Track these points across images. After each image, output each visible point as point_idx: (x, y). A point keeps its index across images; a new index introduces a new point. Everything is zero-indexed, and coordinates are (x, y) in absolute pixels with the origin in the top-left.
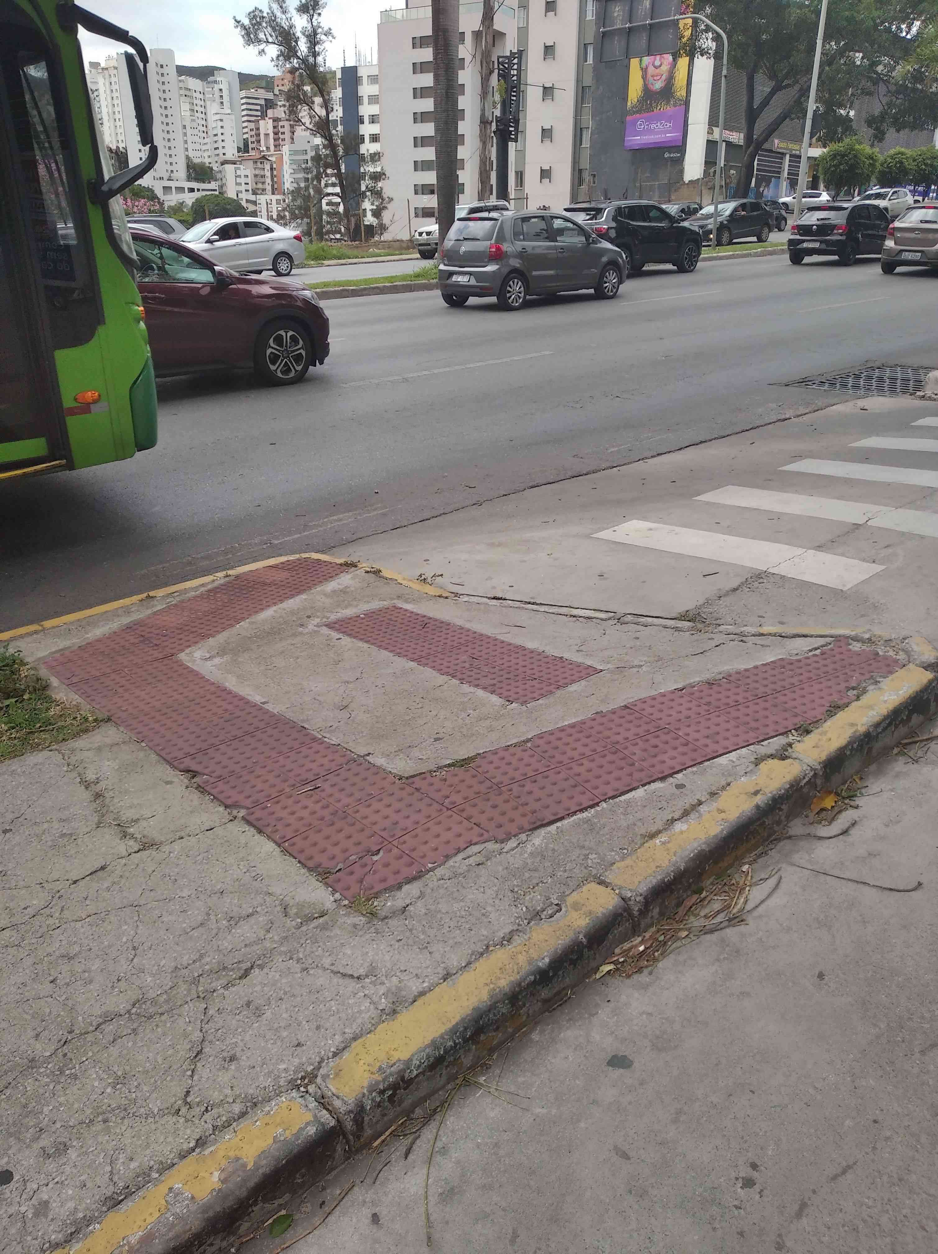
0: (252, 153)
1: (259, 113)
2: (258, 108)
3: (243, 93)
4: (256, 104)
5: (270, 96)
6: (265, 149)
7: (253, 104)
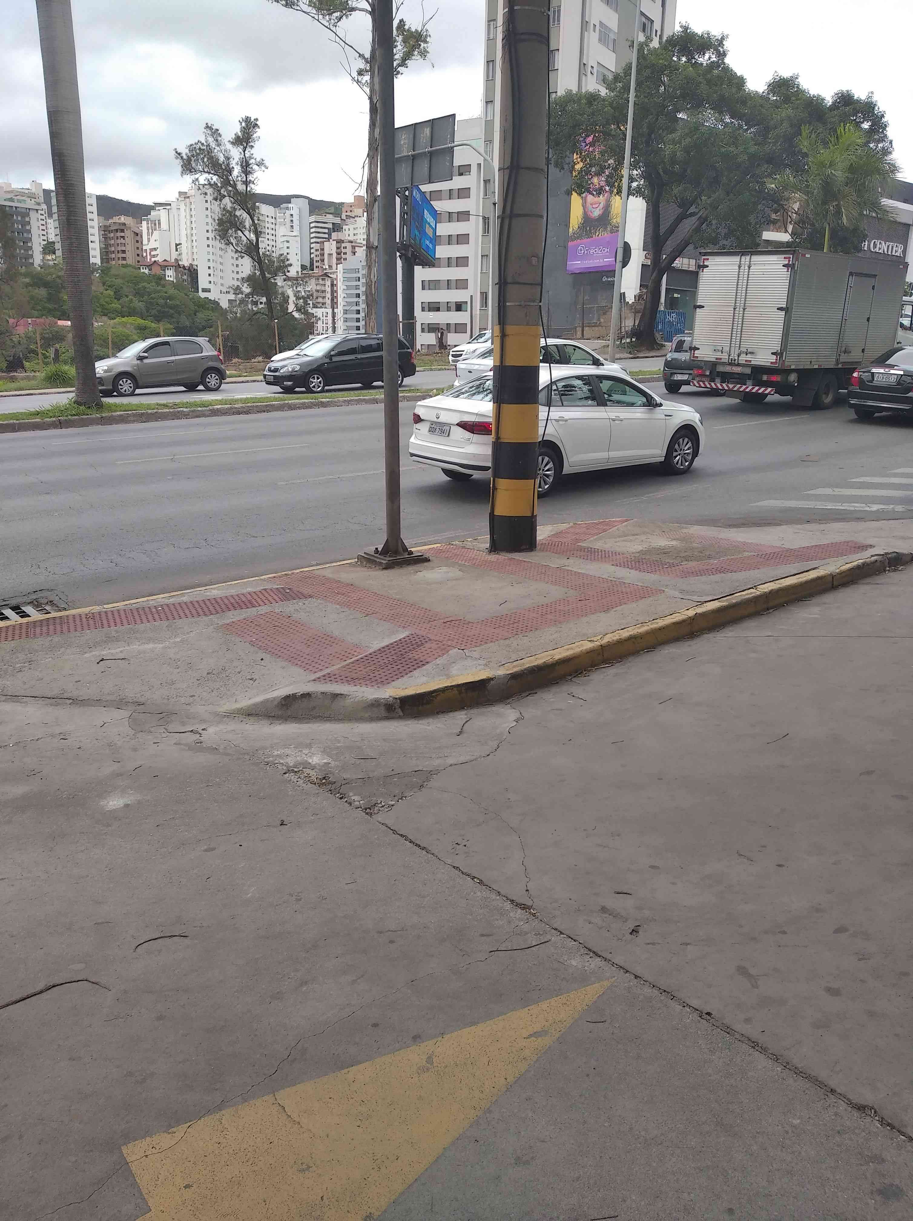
0: (316, 270)
1: (326, 236)
2: (326, 231)
3: (313, 218)
4: (325, 228)
5: (337, 220)
6: (327, 267)
7: (321, 228)
